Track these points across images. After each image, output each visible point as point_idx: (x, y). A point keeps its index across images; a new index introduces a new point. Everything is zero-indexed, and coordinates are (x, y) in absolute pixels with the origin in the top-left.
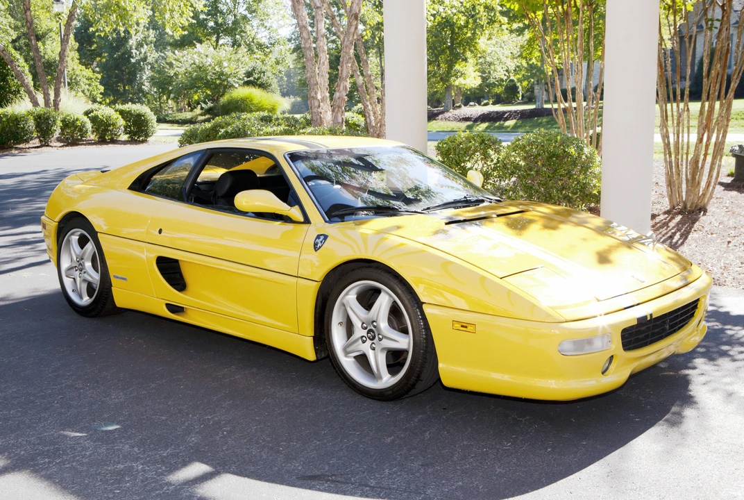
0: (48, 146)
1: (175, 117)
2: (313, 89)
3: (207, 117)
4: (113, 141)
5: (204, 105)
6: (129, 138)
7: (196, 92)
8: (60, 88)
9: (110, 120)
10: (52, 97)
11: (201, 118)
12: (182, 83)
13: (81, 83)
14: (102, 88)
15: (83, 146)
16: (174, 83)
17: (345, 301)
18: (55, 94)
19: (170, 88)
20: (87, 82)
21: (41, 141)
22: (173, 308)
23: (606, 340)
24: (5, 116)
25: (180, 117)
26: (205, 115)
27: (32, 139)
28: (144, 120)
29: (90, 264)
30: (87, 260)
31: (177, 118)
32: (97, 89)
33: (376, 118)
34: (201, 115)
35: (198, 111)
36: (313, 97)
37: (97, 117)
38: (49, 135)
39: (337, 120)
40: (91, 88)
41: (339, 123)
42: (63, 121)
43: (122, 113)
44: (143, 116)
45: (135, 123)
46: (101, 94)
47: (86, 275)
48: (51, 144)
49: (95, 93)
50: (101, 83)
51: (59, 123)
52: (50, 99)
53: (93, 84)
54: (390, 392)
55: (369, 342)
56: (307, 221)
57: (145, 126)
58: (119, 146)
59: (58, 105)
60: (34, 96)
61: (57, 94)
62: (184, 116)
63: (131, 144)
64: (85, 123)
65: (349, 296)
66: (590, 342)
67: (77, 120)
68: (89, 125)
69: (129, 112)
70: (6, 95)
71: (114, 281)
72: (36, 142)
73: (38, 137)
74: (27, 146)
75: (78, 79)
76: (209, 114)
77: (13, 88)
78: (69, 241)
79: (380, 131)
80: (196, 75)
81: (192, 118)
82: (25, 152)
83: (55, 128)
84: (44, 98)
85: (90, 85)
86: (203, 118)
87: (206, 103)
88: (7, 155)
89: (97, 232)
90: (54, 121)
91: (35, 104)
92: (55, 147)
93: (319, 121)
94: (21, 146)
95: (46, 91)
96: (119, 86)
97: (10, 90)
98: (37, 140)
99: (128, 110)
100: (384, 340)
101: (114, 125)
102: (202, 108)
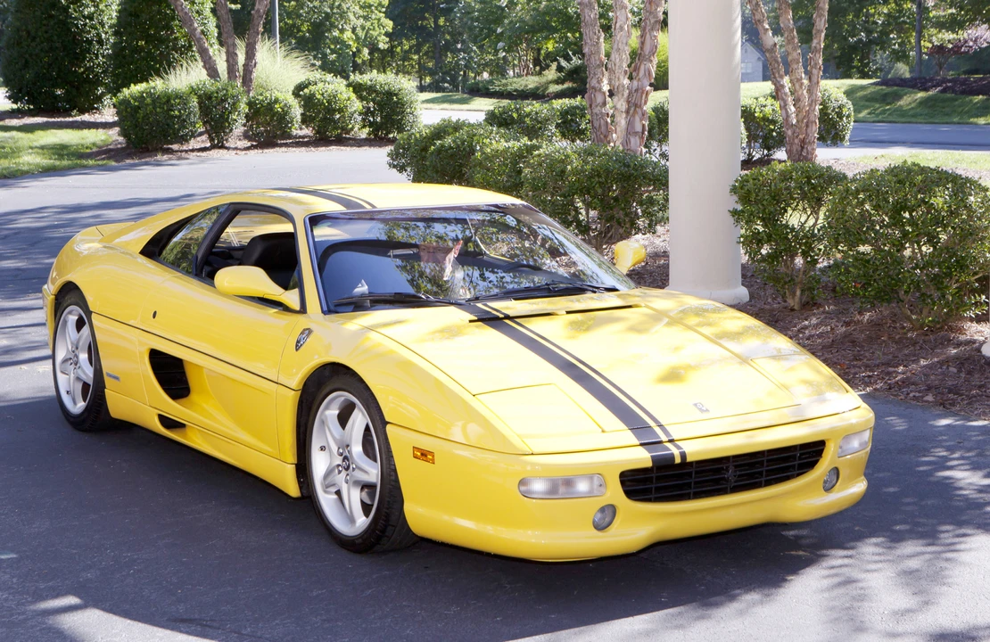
0: (223, 147)
1: (506, 85)
2: (595, 74)
3: (567, 85)
4: (340, 141)
5: (564, 63)
6: (369, 134)
7: (547, 38)
8: (255, 43)
9: (335, 102)
10: (241, 58)
11: (554, 88)
12: (522, 20)
13: (351, 16)
14: (389, 25)
15: (284, 149)
16: (506, 21)
17: (323, 417)
18: (247, 53)
19: (499, 30)
20: (361, 12)
21: (212, 140)
22: (167, 422)
23: (596, 482)
24: (150, 94)
25: (515, 86)
26: (563, 83)
27: (193, 136)
28: (397, 103)
29: (86, 356)
30: (82, 351)
31: (509, 88)
32: (380, 25)
33: (799, 111)
34: (557, 82)
35: (551, 74)
36: (593, 88)
37: (312, 96)
38: (223, 128)
39: (633, 127)
40: (368, 24)
41: (636, 133)
42: (250, 104)
43: (358, 89)
44: (396, 95)
45: (381, 106)
46: (387, 34)
47: (79, 371)
48: (227, 145)
49: (375, 34)
50: (388, 15)
51: (243, 107)
52: (237, 63)
53: (373, 17)
54: (360, 541)
55: (344, 473)
56: (303, 310)
57: (398, 114)
58: (348, 148)
59: (251, 72)
60: (210, 58)
61: (250, 54)
62: (524, 83)
63: (370, 146)
64: (290, 107)
65: (329, 412)
66: (569, 482)
67: (277, 101)
68: (297, 111)
69: (371, 89)
70: (169, 54)
71: (108, 381)
72: (203, 141)
73: (207, 132)
74: (185, 148)
75: (345, 6)
76: (573, 80)
77: (182, 42)
78: (65, 322)
79: (807, 134)
80: (547, 6)
81: (537, 88)
82: (180, 158)
83: (235, 117)
84: (227, 61)
85: (366, 18)
86: (558, 88)
87: (568, 59)
88: (147, 164)
89: (92, 312)
90: (234, 104)
91: (213, 72)
92: (236, 149)
93: (603, 128)
94: (175, 147)
95: (231, 49)
96: (426, 19)
97: (175, 45)
98: (205, 137)
99: (369, 83)
100: (356, 470)
101: (340, 111)
102: (560, 69)
